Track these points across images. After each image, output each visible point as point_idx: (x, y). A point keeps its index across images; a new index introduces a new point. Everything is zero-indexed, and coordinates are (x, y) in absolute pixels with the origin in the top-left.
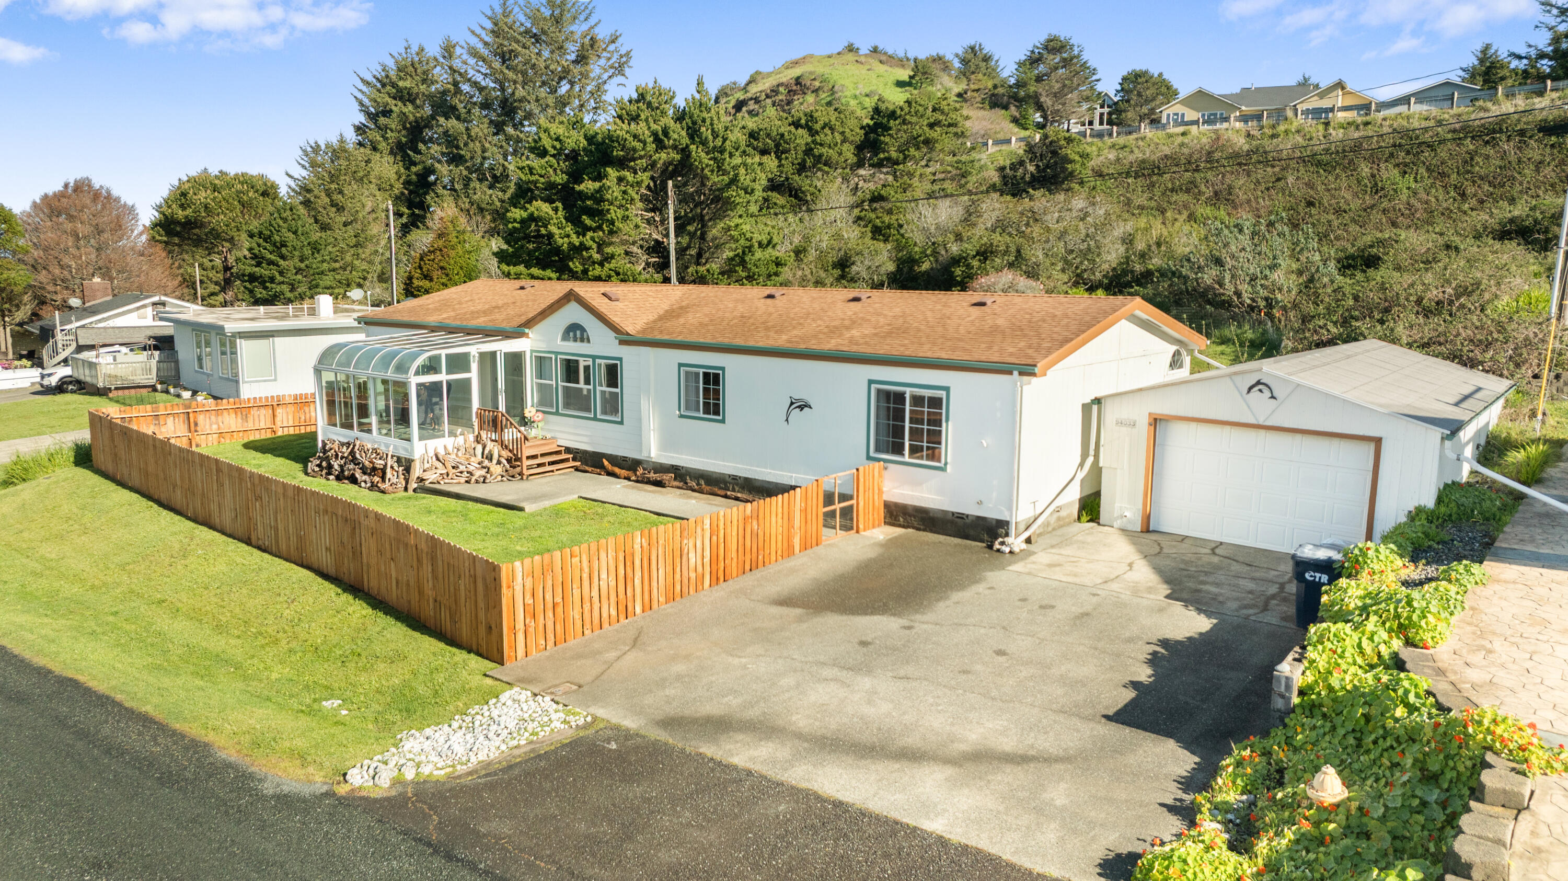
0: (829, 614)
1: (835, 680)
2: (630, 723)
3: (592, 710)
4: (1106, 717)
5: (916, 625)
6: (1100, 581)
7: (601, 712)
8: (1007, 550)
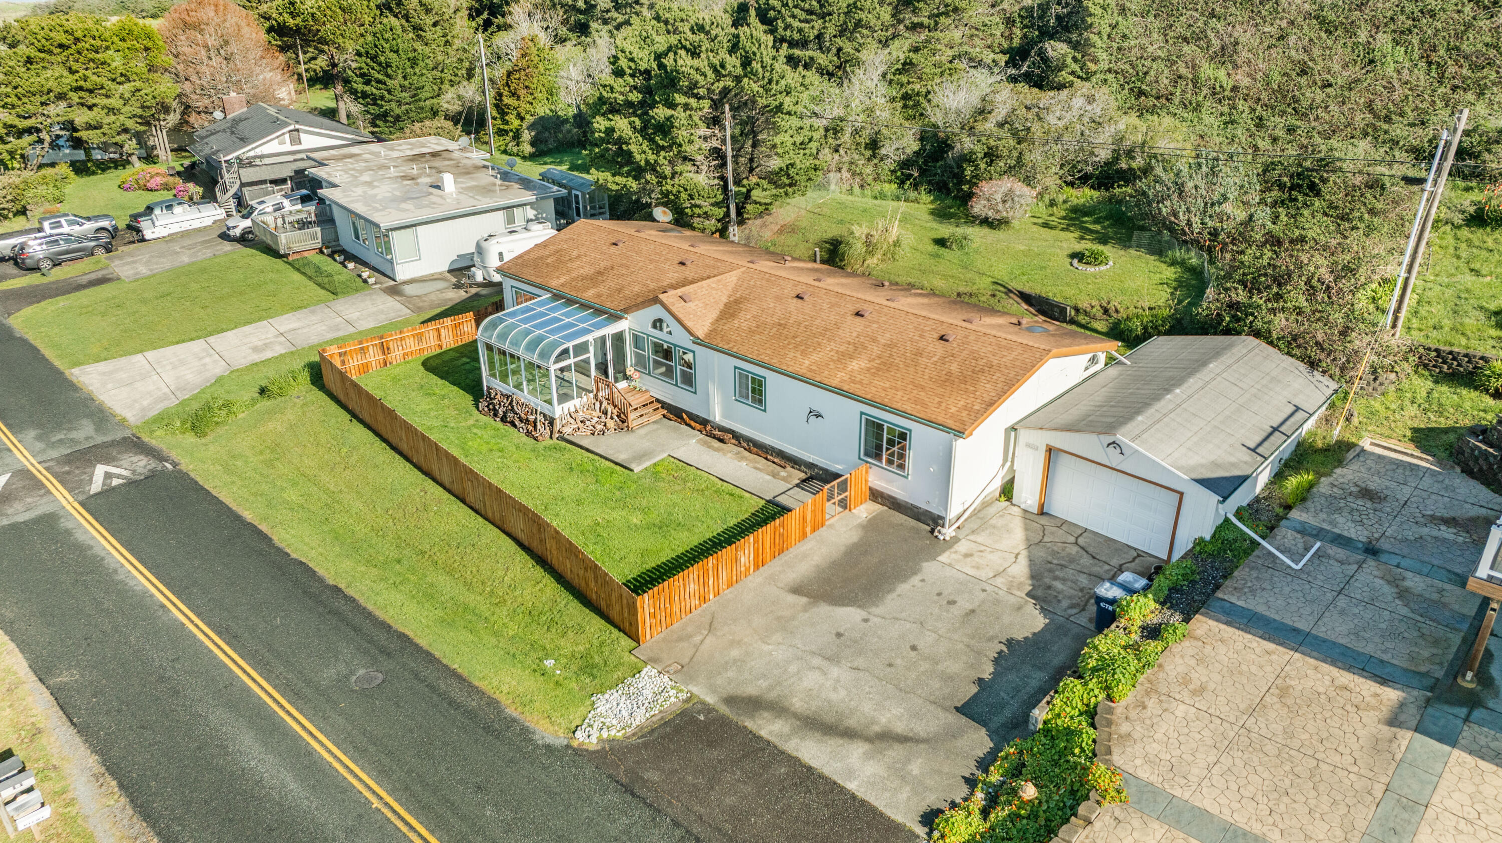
0: (822, 604)
1: (819, 668)
2: (710, 699)
3: (690, 687)
4: (957, 709)
5: (871, 617)
6: (991, 575)
7: (695, 690)
8: (941, 538)
